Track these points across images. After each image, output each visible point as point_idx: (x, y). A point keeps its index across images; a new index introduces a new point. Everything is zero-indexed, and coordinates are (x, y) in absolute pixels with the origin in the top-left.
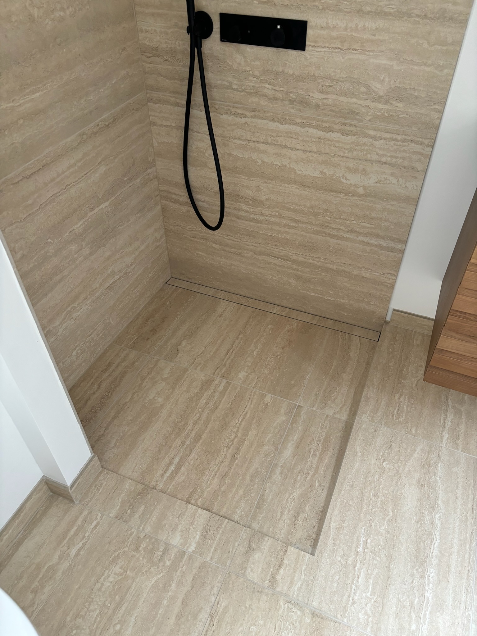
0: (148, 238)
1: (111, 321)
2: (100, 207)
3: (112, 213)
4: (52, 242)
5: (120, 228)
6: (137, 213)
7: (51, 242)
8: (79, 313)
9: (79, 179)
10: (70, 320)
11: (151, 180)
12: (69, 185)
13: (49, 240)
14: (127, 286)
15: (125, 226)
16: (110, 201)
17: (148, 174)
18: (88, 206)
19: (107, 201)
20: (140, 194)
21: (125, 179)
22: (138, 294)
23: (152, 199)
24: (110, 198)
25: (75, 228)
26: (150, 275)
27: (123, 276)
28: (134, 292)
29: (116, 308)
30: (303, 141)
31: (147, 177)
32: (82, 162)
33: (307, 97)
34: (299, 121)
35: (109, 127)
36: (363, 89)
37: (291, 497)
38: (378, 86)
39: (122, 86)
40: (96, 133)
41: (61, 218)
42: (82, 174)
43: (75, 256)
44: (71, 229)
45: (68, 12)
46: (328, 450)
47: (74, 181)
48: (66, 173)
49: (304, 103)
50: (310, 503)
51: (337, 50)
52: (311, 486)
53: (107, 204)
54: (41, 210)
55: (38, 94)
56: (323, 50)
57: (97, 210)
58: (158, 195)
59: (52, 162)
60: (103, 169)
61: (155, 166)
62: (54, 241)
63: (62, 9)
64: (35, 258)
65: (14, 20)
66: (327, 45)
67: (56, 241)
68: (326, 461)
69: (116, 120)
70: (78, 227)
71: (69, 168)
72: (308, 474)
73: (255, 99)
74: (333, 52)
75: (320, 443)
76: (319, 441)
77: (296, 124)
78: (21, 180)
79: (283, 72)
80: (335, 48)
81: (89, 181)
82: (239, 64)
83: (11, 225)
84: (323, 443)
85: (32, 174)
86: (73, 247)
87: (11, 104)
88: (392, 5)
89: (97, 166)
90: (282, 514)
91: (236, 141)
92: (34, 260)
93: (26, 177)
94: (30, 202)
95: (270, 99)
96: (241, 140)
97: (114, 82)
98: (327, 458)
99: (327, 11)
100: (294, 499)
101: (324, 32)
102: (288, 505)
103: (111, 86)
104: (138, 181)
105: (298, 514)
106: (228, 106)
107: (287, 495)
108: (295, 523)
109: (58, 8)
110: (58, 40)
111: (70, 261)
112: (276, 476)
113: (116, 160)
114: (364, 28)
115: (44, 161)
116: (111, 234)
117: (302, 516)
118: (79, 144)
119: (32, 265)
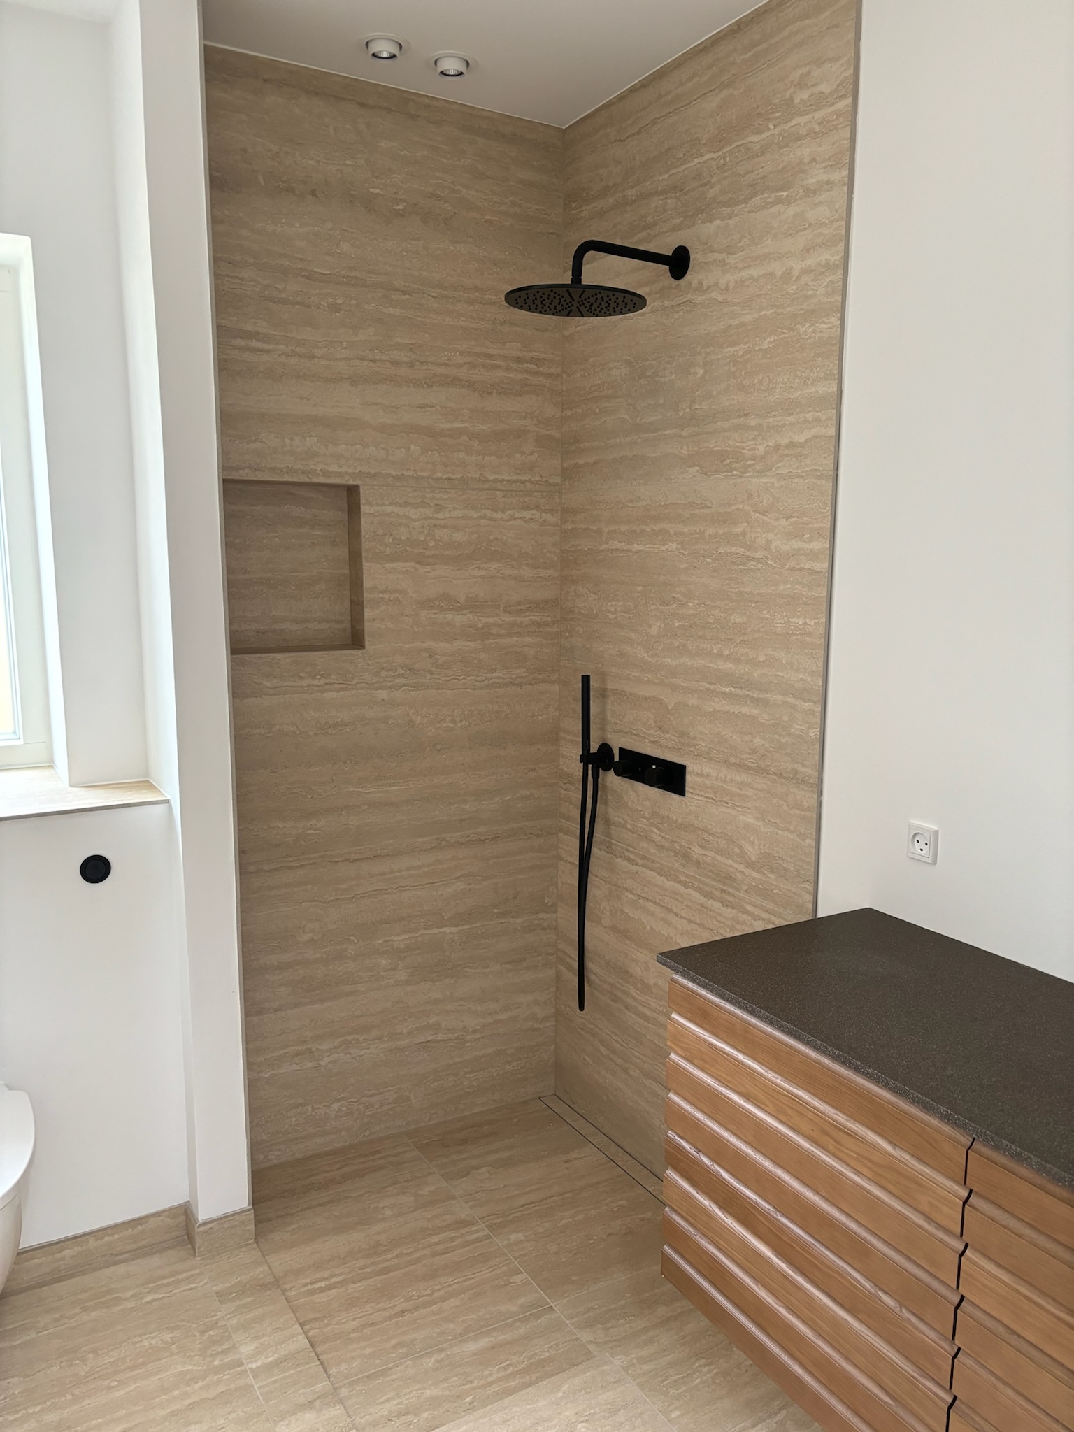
0: (518, 1008)
1: (412, 1097)
2: (442, 930)
3: (460, 945)
4: (356, 941)
5: (468, 969)
6: (506, 963)
7: (353, 941)
8: (362, 1053)
9: (419, 885)
10: (346, 1054)
11: (544, 929)
12: (404, 887)
13: (352, 938)
14: (458, 1060)
15: (478, 970)
16: (461, 928)
17: (540, 919)
18: (422, 920)
19: (456, 927)
20: (517, 939)
21: (496, 911)
22: (475, 1084)
23: (540, 955)
24: (463, 925)
25: (394, 940)
26: (508, 1067)
27: (453, 1040)
28: (467, 1076)
29: (428, 1082)
30: (687, 906)
31: (536, 922)
32: (430, 868)
33: (689, 850)
34: (683, 878)
35: (485, 843)
36: (737, 850)
37: (419, 1392)
38: (750, 849)
39: (520, 805)
40: (463, 844)
41: (378, 919)
42: (427, 882)
43: (382, 973)
44: (387, 938)
45: (459, 725)
46: (529, 1374)
47: (412, 885)
48: (402, 873)
49: (685, 856)
50: (435, 1413)
51: (711, 801)
52: (458, 1396)
53: (455, 930)
54: (354, 900)
55: (394, 788)
56: (700, 798)
57: (436, 931)
58: (553, 954)
59: (389, 855)
60: (461, 886)
61: (556, 912)
62: (358, 942)
63: (453, 721)
64: (326, 950)
65: (390, 722)
66: (702, 793)
67: (361, 943)
68: (513, 1383)
69: (499, 838)
70: (400, 940)
71: (408, 869)
72: (472, 1382)
73: (644, 844)
74: (707, 801)
75: (527, 1361)
76: (530, 1358)
77: (680, 882)
78: (342, 861)
79: (668, 817)
80: (710, 798)
81: (435, 893)
82: (633, 802)
83: (311, 901)
84: (531, 1363)
85: (358, 859)
86: (384, 962)
87: (360, 790)
88: (752, 759)
89: (452, 879)
90: (388, 1400)
91: (627, 894)
92: (323, 950)
93: (349, 860)
94: (343, 886)
95: (657, 846)
96: (632, 893)
97: (506, 799)
98: (516, 1382)
99: (701, 758)
100: (421, 1396)
101: (699, 780)
102: (407, 1397)
103: (501, 801)
104: (519, 921)
105: (407, 1413)
106: (623, 848)
107: (417, 1387)
108: (393, 1419)
109: (447, 720)
110: (438, 747)
111: (372, 976)
112: (428, 1360)
113: (485, 883)
114: (732, 781)
115: (379, 851)
116: (450, 971)
117: (409, 1417)
118: (432, 848)
119: (318, 955)
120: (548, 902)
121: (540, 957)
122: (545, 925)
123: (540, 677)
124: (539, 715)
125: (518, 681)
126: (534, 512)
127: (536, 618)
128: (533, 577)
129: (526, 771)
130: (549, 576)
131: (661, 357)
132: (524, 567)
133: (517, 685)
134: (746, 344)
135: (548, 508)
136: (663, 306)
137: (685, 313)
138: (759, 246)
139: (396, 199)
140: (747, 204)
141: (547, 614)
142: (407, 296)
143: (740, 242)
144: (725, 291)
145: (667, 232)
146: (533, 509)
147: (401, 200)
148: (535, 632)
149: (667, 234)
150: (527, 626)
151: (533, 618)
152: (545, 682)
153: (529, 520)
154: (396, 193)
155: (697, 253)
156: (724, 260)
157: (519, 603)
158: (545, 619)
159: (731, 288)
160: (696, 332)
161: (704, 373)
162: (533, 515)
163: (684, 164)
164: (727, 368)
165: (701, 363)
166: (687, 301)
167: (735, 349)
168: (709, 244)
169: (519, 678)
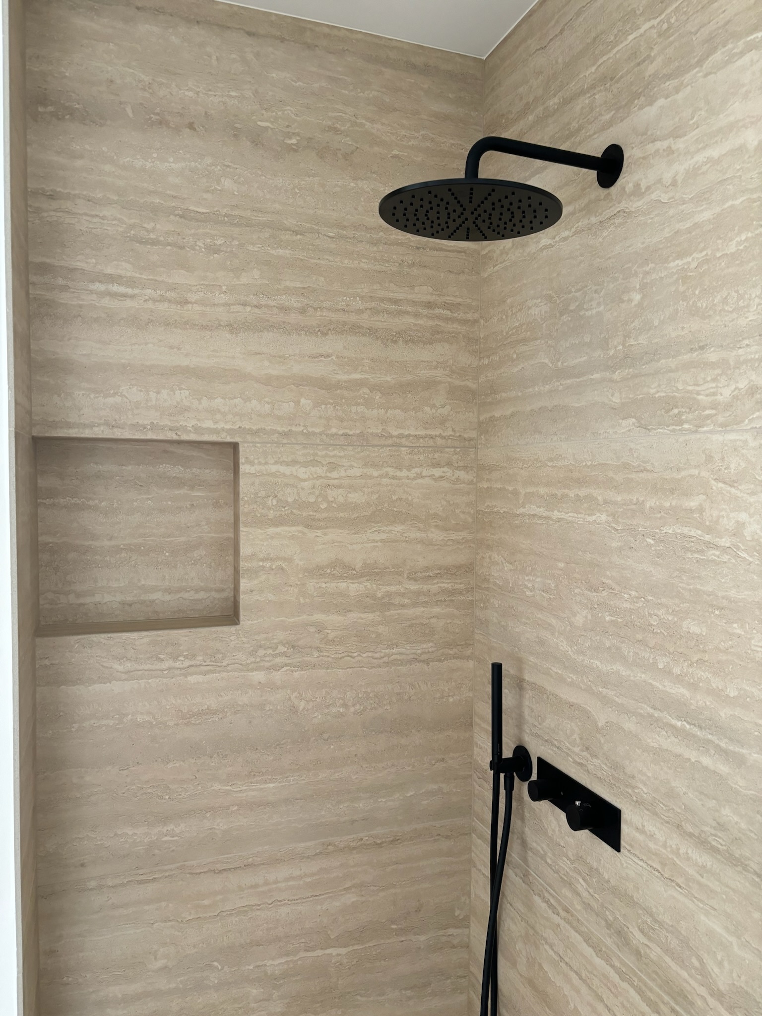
2: (328, 951)
3: (349, 968)
4: (220, 967)
5: (359, 997)
6: (406, 989)
7: (216, 968)
9: (300, 898)
11: (454, 947)
12: (280, 901)
13: (216, 964)
15: (372, 999)
16: (350, 948)
17: (449, 935)
18: (303, 940)
19: (345, 947)
20: (420, 959)
21: (394, 927)
23: (447, 979)
24: (353, 945)
25: (268, 965)
31: (444, 939)
32: (314, 878)
33: (625, 929)
34: (617, 964)
35: (382, 847)
36: (696, 964)
38: (716, 970)
39: (425, 802)
40: (355, 848)
41: (248, 941)
42: (309, 895)
43: (253, 1005)
44: (259, 963)
45: (352, 709)
47: (290, 898)
48: (280, 885)
49: (621, 935)
51: (657, 873)
53: (343, 951)
54: (218, 918)
55: (271, 785)
57: (319, 953)
58: (465, 977)
59: (263, 864)
60: (351, 898)
61: (468, 927)
62: (222, 968)
63: (345, 705)
64: (182, 978)
65: (268, 709)
67: (226, 969)
69: (399, 841)
70: (275, 964)
71: (287, 880)
74: (651, 872)
78: (204, 872)
80: (655, 869)
81: (319, 907)
82: (554, 831)
83: (165, 921)
85: (224, 870)
86: (254, 991)
87: (228, 788)
88: (720, 837)
89: (341, 891)
91: (547, 947)
92: (179, 980)
93: (214, 871)
94: (206, 902)
97: (409, 795)
99: (641, 806)
101: (640, 837)
103: (401, 798)
104: (423, 938)
109: (338, 705)
110: (326, 736)
111: (240, 1008)
113: (382, 894)
115: (250, 860)
116: (337, 1000)
118: (317, 854)
119: (173, 986)
120: (459, 915)
121: (449, 981)
122: (455, 942)
123: (451, 652)
124: (449, 696)
125: (424, 657)
126: (446, 469)
127: (446, 585)
128: (443, 539)
129: (433, 762)
130: (463, 539)
131: (587, 286)
132: (433, 530)
133: (423, 661)
134: (701, 252)
135: (462, 465)
136: (588, 224)
137: (616, 227)
138: (721, 116)
139: (289, 132)
140: (702, 66)
141: (459, 581)
142: (299, 237)
143: (693, 118)
144: (671, 187)
145: (594, 134)
146: (443, 467)
147: (294, 134)
148: (445, 601)
149: (596, 136)
150: (435, 595)
151: (442, 585)
152: (457, 658)
153: (439, 477)
154: (288, 126)
155: (633, 148)
156: (669, 147)
157: (427, 569)
158: (457, 586)
159: (679, 182)
160: (630, 249)
161: (642, 298)
162: (443, 472)
163: (615, 47)
164: (673, 289)
165: (638, 287)
166: (619, 212)
167: (685, 261)
168: (649, 133)
169: (426, 653)
